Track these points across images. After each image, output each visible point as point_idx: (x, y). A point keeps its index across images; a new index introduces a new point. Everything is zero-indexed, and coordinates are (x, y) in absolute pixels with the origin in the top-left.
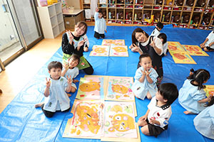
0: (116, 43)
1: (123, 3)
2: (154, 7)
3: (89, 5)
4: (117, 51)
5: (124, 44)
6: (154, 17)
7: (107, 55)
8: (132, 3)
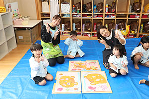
0: (88, 66)
1: (91, 12)
2: (129, 16)
3: (48, 15)
4: (92, 81)
5: (99, 68)
6: (130, 28)
7: (79, 92)
8: (102, 12)
